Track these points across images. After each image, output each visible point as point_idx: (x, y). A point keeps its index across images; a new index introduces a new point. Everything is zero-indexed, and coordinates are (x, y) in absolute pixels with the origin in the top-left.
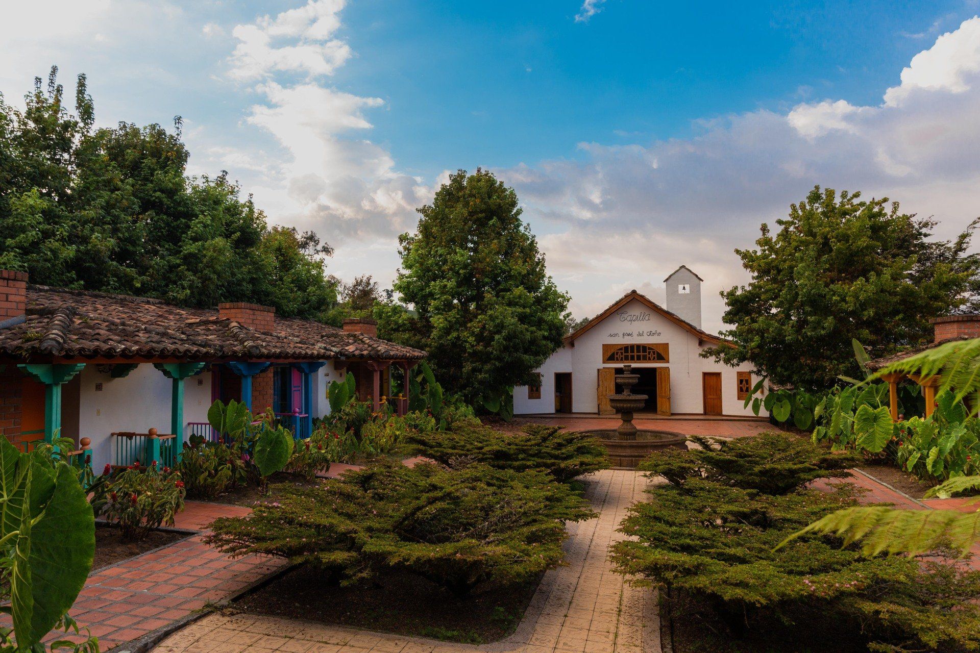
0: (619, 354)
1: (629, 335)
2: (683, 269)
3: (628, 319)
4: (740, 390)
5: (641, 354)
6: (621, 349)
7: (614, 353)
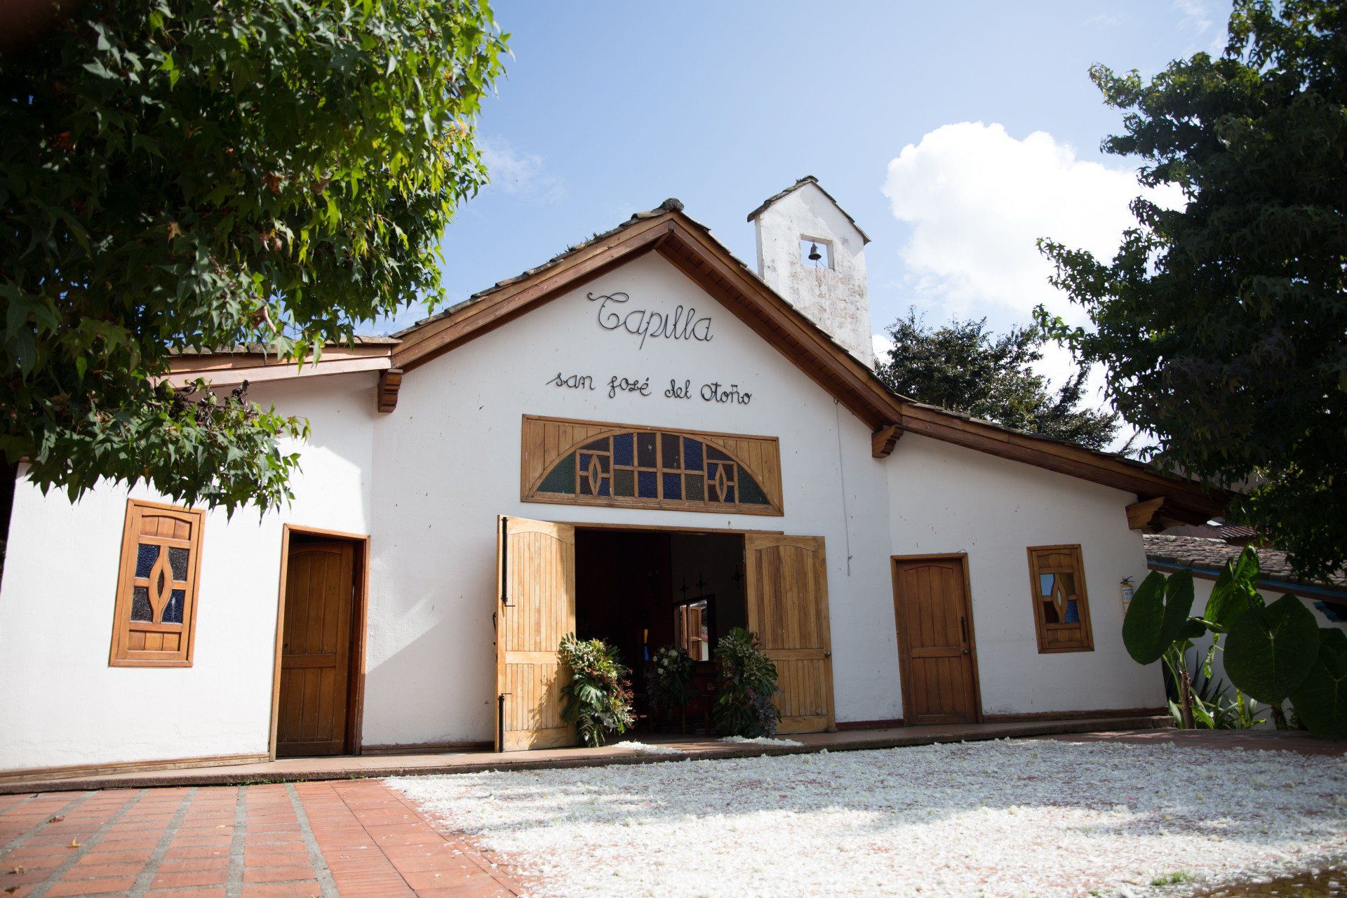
0: (595, 462)
1: (633, 387)
2: (808, 189)
3: (633, 323)
4: (1047, 613)
5: (683, 471)
6: (601, 444)
7: (571, 457)
